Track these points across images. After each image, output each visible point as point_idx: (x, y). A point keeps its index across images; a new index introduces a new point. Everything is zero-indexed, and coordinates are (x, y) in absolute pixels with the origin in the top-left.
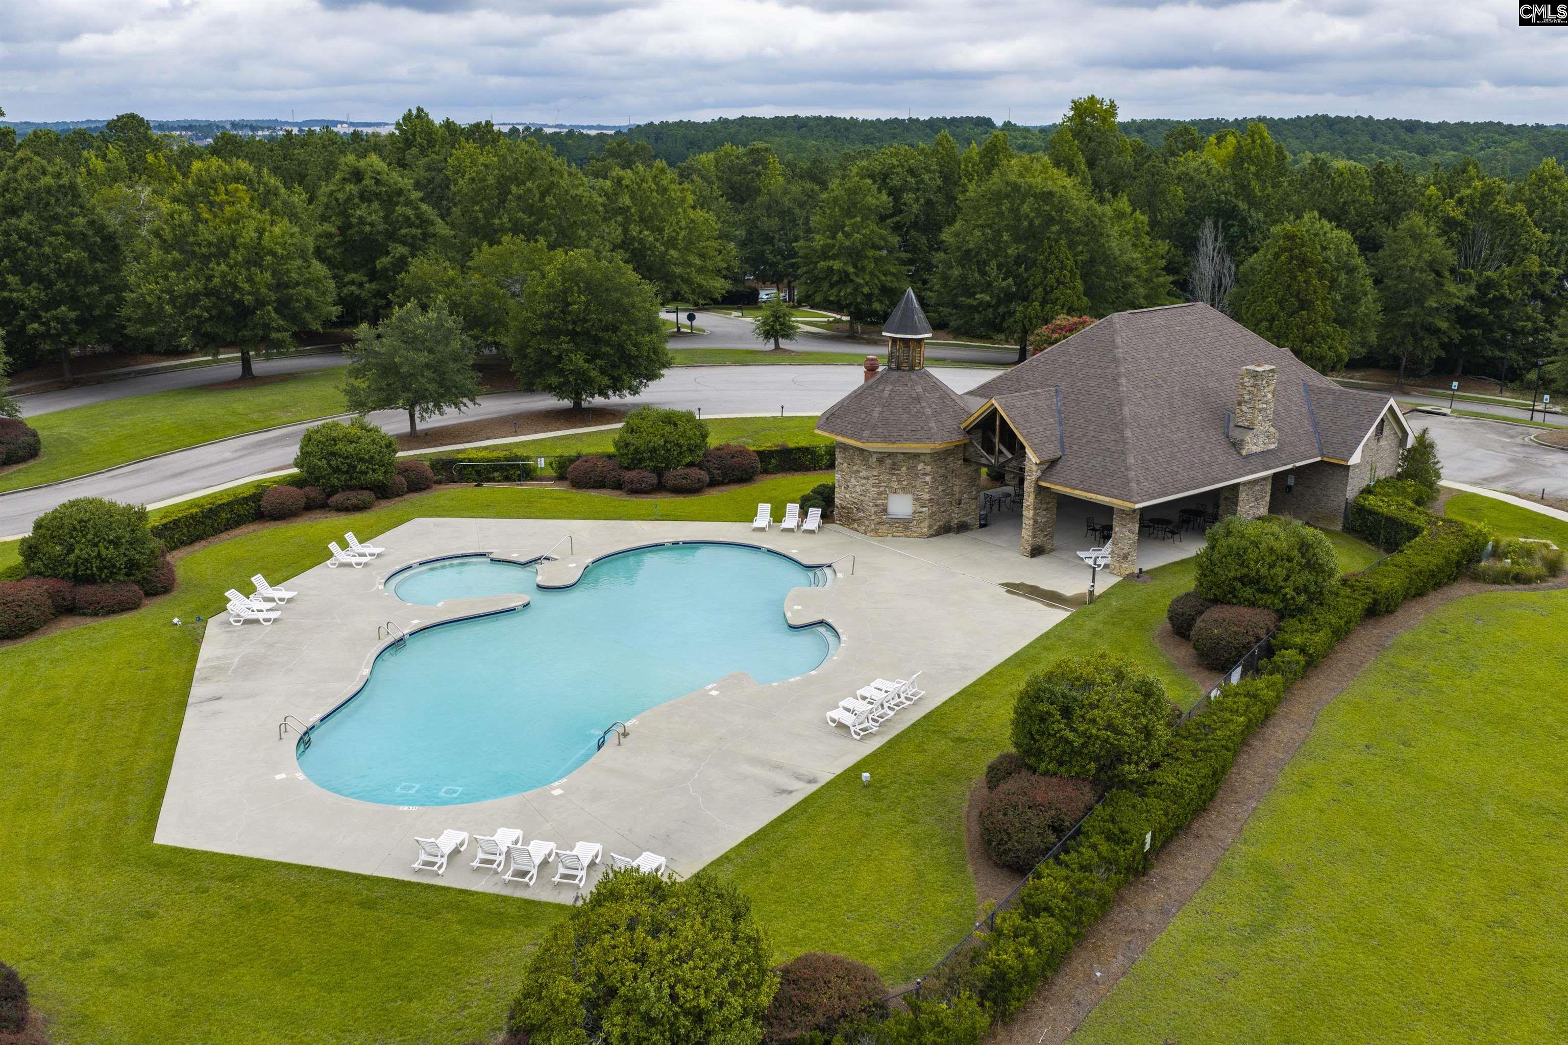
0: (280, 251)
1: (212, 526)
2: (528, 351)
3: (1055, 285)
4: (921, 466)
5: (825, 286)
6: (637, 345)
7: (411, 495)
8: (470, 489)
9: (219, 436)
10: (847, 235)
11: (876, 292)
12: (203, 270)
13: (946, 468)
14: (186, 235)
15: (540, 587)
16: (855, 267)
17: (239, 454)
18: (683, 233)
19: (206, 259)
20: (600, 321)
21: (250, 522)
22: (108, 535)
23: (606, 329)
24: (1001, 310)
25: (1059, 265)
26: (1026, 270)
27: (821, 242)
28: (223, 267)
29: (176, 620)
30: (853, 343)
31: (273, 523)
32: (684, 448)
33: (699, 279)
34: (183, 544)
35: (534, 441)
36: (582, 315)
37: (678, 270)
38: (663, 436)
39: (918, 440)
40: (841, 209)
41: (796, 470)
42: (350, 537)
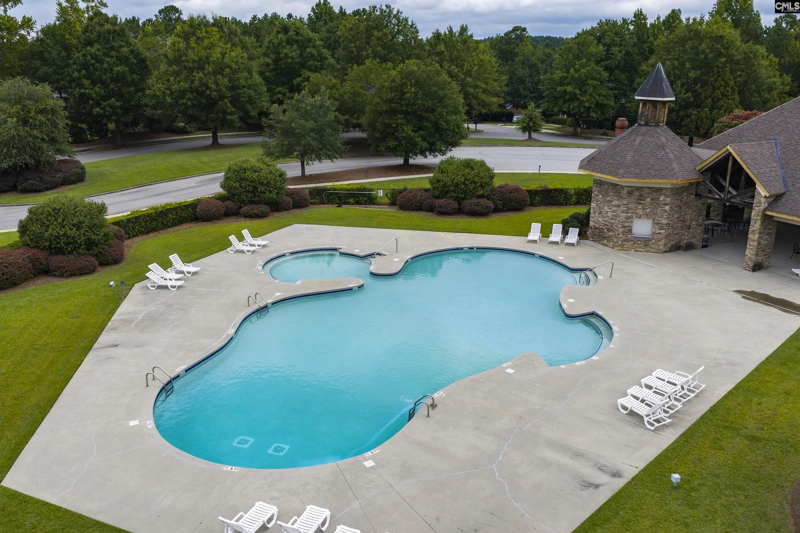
0: (234, 66)
1: (163, 223)
2: (377, 125)
3: (721, 97)
4: (662, 198)
5: (561, 102)
6: (447, 121)
7: (295, 210)
8: (333, 209)
9: (190, 174)
10: (577, 71)
11: (593, 106)
12: (189, 76)
13: (681, 200)
14: (180, 56)
15: (372, 274)
16: (580, 90)
17: (199, 184)
18: (476, 68)
19: (191, 70)
20: (424, 105)
21: (189, 222)
22: (73, 220)
23: (427, 111)
24: (681, 114)
25: (724, 84)
26: (701, 87)
27: (560, 75)
28: (201, 74)
29: (112, 283)
30: (575, 138)
31: (203, 223)
32: (478, 184)
33: (483, 97)
34: (142, 233)
35: (377, 182)
36: (412, 101)
37: (471, 90)
38: (463, 175)
39: (663, 177)
40: (574, 55)
41: (553, 205)
42: (245, 232)
